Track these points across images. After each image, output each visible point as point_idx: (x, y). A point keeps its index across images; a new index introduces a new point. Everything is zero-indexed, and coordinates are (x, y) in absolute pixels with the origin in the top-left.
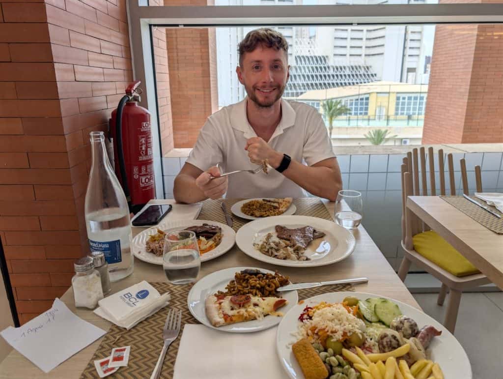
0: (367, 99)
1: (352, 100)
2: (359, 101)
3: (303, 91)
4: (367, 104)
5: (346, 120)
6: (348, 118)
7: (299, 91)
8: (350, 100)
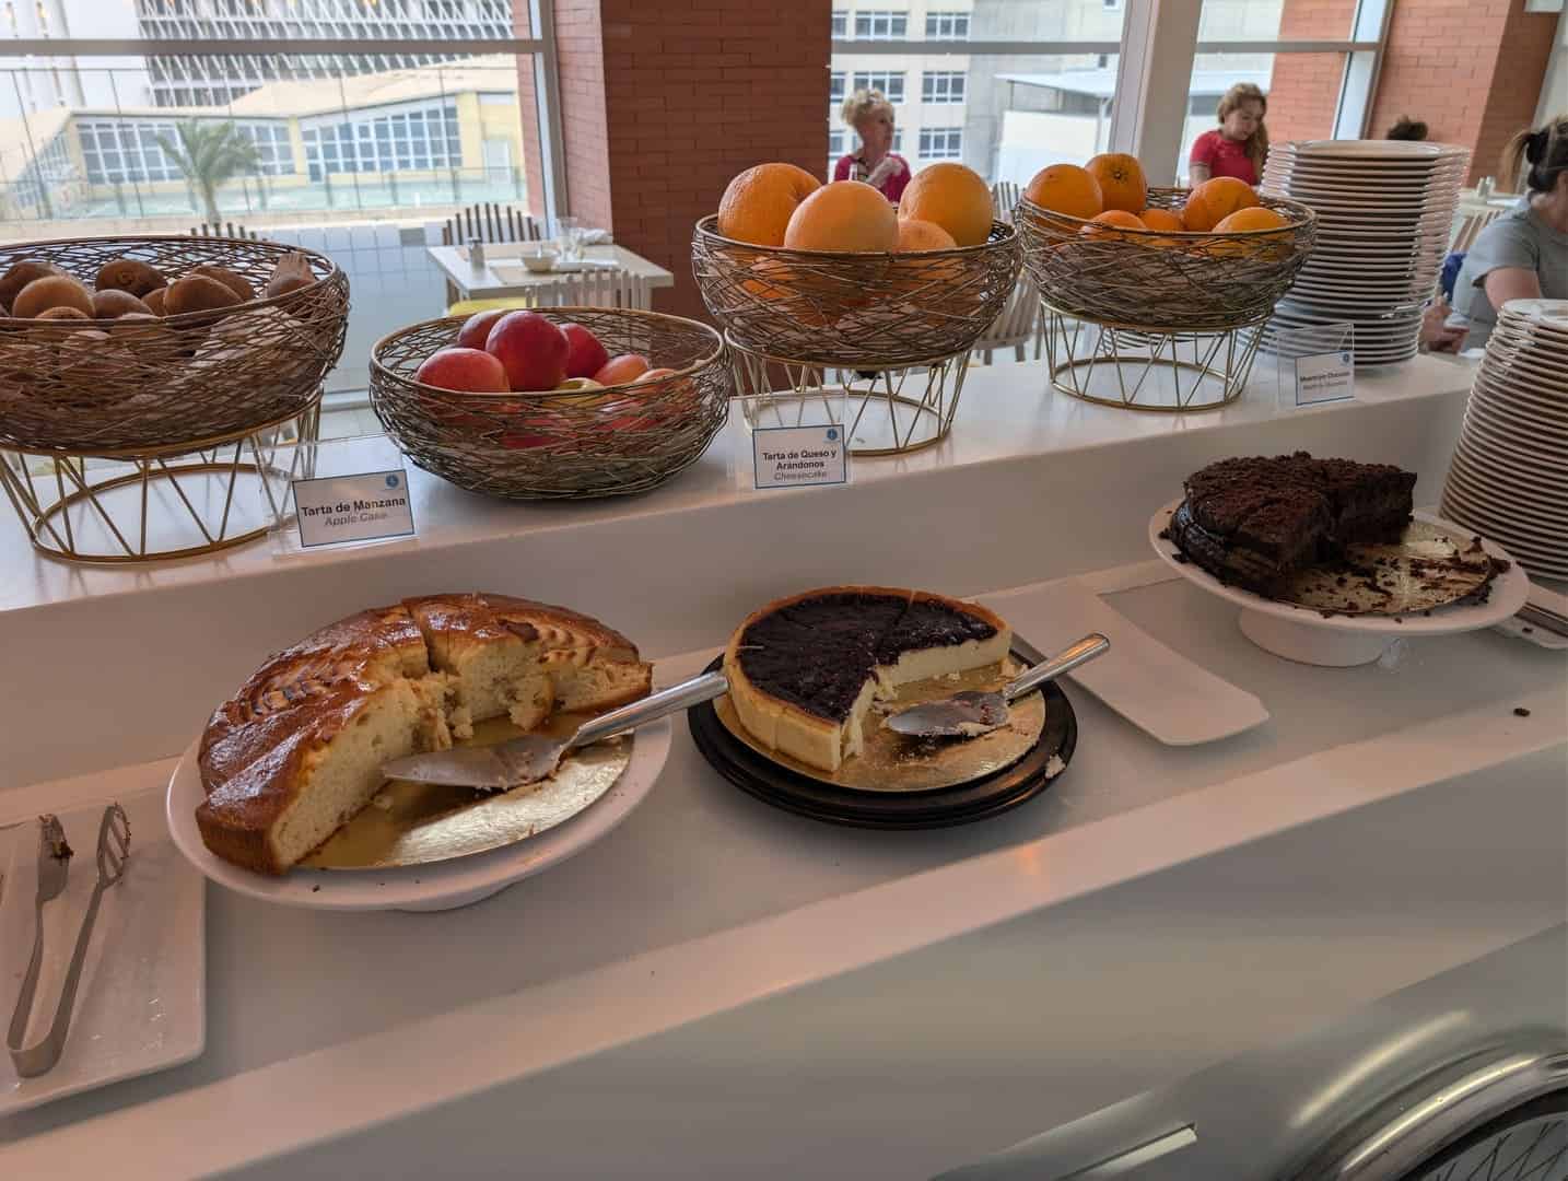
0: (451, 113)
1: (402, 117)
2: (425, 120)
3: (244, 82)
4: (452, 130)
5: (383, 186)
6: (387, 180)
7: (229, 84)
8: (394, 118)
